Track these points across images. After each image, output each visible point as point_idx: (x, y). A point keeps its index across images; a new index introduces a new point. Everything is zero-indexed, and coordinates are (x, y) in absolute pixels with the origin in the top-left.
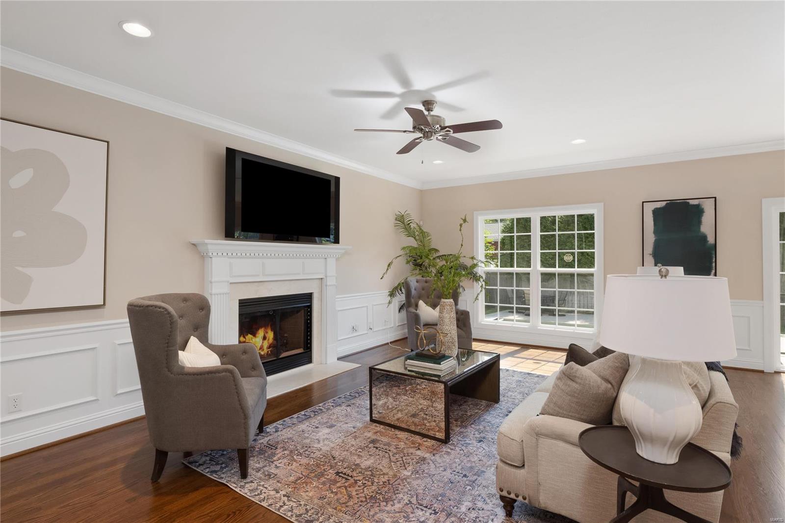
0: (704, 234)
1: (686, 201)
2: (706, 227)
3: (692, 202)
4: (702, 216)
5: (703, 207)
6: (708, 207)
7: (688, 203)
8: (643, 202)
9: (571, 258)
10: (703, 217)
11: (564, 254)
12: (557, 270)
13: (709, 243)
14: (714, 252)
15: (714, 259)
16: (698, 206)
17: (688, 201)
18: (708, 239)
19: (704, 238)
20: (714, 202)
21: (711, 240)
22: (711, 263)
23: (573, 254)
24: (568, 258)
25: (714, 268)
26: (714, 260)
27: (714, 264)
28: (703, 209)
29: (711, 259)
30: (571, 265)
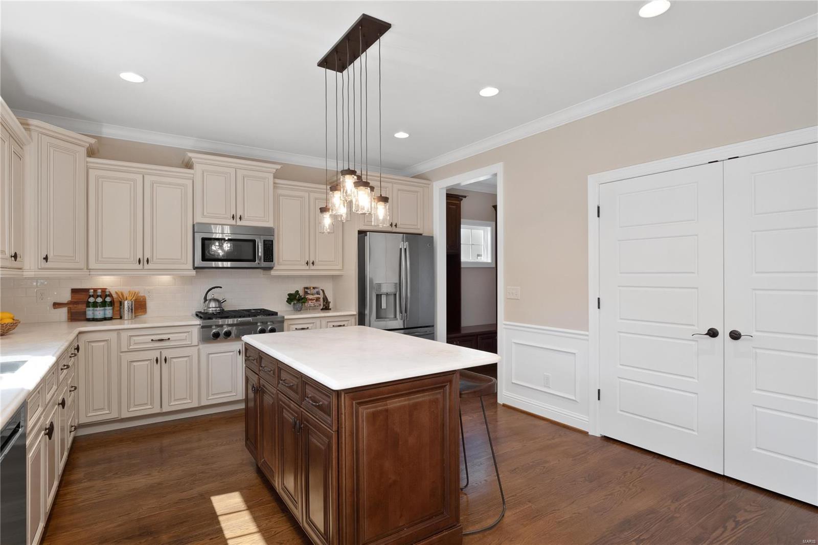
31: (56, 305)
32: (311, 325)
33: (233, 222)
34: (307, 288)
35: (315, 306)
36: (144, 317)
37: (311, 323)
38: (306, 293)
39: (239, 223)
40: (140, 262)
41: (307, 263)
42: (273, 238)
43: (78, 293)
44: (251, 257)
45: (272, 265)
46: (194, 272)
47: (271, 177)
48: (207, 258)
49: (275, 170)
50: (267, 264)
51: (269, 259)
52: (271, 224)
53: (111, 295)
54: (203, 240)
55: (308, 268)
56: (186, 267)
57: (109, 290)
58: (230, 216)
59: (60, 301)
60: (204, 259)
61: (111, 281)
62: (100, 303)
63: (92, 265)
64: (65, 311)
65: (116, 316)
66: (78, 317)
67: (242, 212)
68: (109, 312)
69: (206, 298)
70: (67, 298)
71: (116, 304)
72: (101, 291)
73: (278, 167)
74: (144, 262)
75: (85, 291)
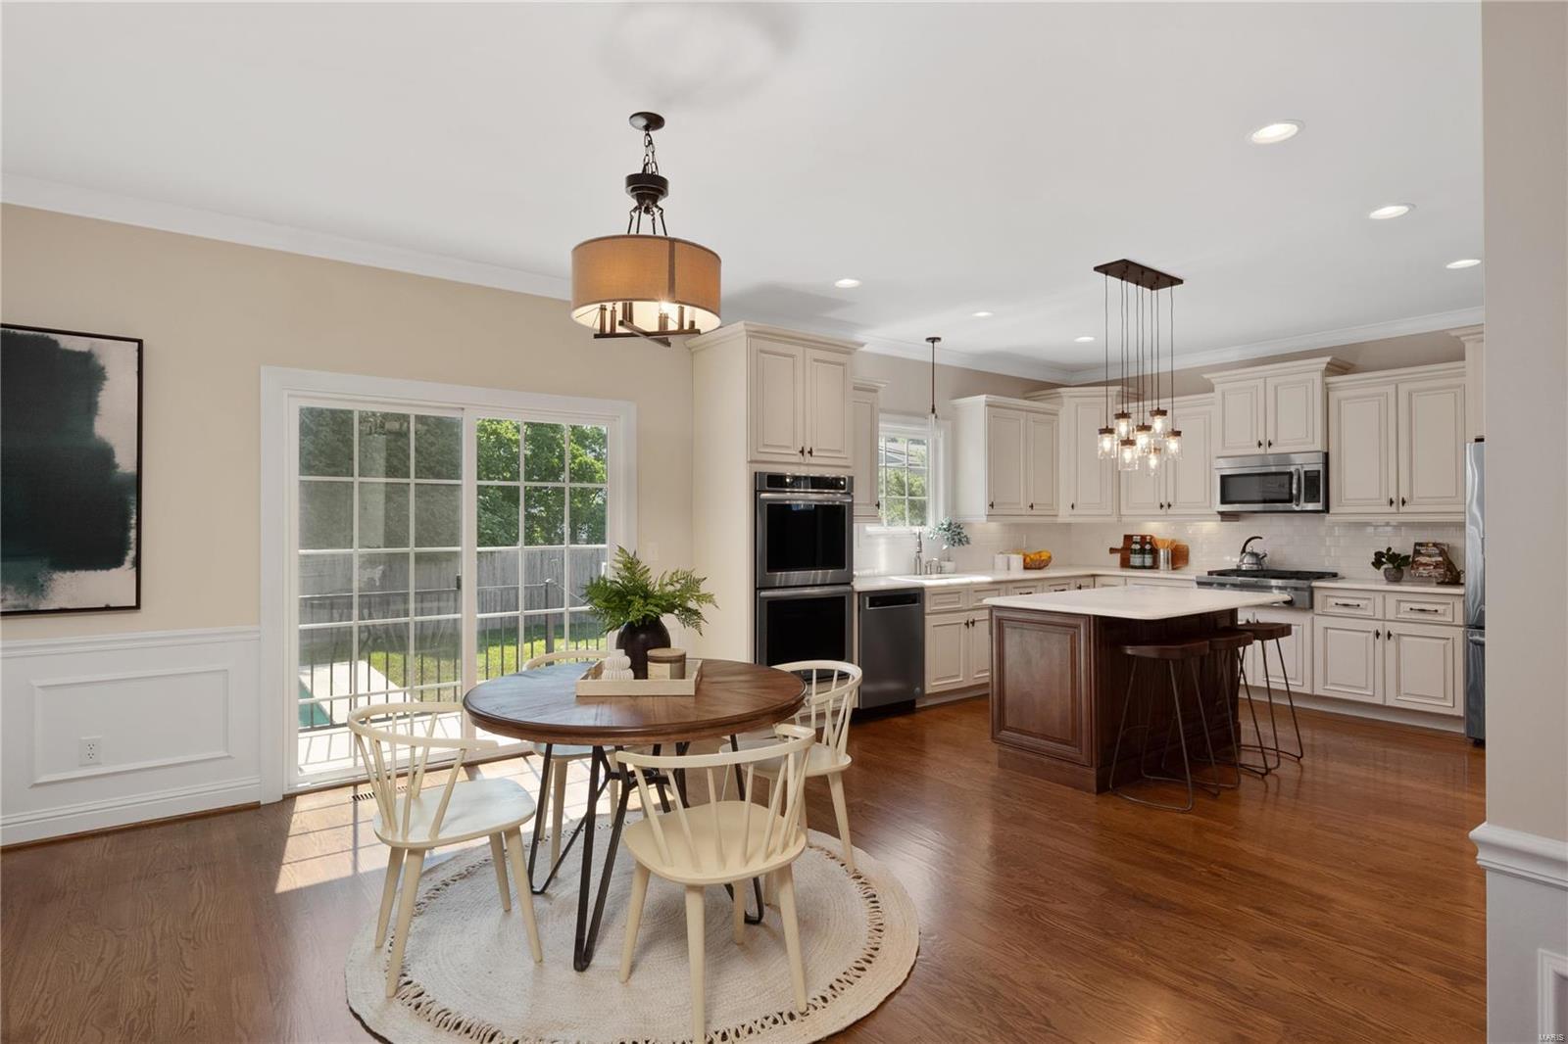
0: (106, 444)
1: (46, 334)
2: (112, 422)
3: (66, 343)
4: (100, 390)
5: (101, 362)
6: (117, 363)
7: (55, 343)
10: (102, 393)
13: (119, 470)
14: (133, 498)
15: (135, 517)
16: (87, 357)
17: (53, 336)
18: (117, 460)
19: (105, 454)
20: (136, 354)
21: (125, 462)
22: (126, 529)
25: (133, 545)
26: (133, 521)
27: (133, 534)
28: (102, 369)
29: (126, 516)
31: (1113, 551)
32: (1365, 602)
33: (1261, 451)
34: (1421, 545)
35: (1430, 576)
36: (1186, 569)
37: (1365, 599)
38: (1417, 553)
39: (1270, 451)
40: (1162, 506)
41: (1391, 502)
42: (1320, 467)
43: (1128, 538)
44: (1287, 497)
45: (1319, 506)
46: (1219, 517)
47: (1317, 377)
48: (1228, 499)
49: (1325, 365)
50: (1310, 506)
51: (1312, 497)
52: (1319, 446)
53: (1150, 543)
54: (1223, 478)
55: (1393, 509)
56: (1209, 511)
57: (1152, 537)
58: (1256, 444)
59: (1114, 547)
60: (1224, 501)
61: (1155, 528)
62: (1142, 551)
63: (1124, 511)
64: (1117, 557)
65: (1154, 566)
66: (1125, 564)
67: (1270, 437)
68: (1148, 560)
69: (1244, 551)
70: (1119, 544)
71: (1154, 552)
72: (1143, 538)
73: (1328, 359)
74: (1166, 506)
75: (1132, 536)
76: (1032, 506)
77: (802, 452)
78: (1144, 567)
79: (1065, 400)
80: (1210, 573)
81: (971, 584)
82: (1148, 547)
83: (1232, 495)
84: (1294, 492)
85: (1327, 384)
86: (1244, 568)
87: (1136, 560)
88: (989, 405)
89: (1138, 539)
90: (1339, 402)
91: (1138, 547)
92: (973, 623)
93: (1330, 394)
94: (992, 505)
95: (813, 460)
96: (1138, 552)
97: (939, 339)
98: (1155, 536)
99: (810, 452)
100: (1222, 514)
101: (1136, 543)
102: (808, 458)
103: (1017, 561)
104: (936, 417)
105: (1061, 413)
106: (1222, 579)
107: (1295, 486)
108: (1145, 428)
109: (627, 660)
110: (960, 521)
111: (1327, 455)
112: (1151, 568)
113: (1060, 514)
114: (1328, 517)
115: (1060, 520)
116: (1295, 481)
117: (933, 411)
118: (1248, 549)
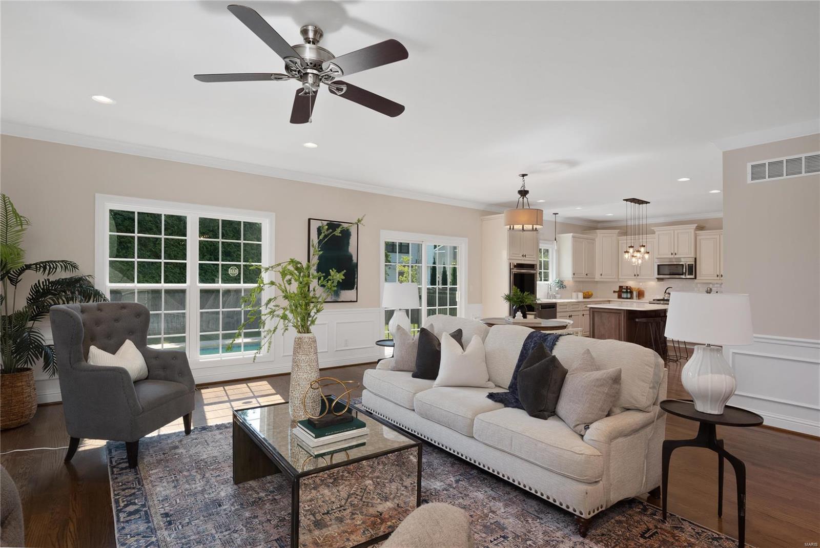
0: (350, 254)
2: (352, 248)
3: (344, 226)
4: (350, 239)
6: (353, 231)
8: (309, 220)
9: (237, 272)
11: (229, 266)
12: (220, 285)
14: (355, 270)
16: (347, 229)
17: (341, 223)
18: (353, 259)
19: (351, 257)
20: (357, 228)
21: (355, 261)
23: (239, 267)
24: (233, 272)
25: (356, 284)
27: (356, 280)
28: (350, 232)
30: (236, 280)
31: (614, 292)
33: (672, 256)
36: (643, 299)
39: (675, 256)
40: (635, 275)
41: (718, 276)
42: (693, 263)
43: (621, 287)
44: (681, 273)
45: (693, 277)
46: (656, 280)
47: (693, 231)
48: (661, 273)
49: (695, 227)
50: (689, 277)
51: (690, 274)
52: (693, 255)
53: (630, 289)
54: (658, 265)
55: (718, 278)
56: (653, 278)
57: (630, 287)
58: (671, 254)
59: (615, 290)
60: (658, 274)
61: (631, 284)
62: (627, 292)
63: (619, 277)
64: (616, 294)
65: (631, 298)
66: (620, 297)
67: (676, 252)
68: (629, 296)
69: (665, 292)
70: (617, 289)
71: (631, 292)
72: (627, 287)
73: (696, 225)
74: (637, 275)
75: (622, 287)
76: (587, 275)
77: (523, 256)
78: (627, 298)
79: (599, 234)
80: (654, 300)
81: (571, 302)
82: (629, 290)
83: (661, 272)
84: (684, 271)
85: (696, 233)
86: (666, 298)
87: (624, 295)
88: (573, 237)
89: (625, 288)
90: (700, 240)
91: (625, 290)
92: (571, 316)
93: (697, 237)
94: (574, 274)
95: (526, 259)
96: (624, 292)
97: (558, 214)
98: (632, 287)
99: (525, 256)
100: (658, 279)
101: (624, 289)
102: (524, 258)
103: (581, 295)
104: (557, 242)
105: (596, 240)
106: (658, 302)
107: (684, 269)
108: (639, 251)
109: (522, 315)
110: (562, 279)
111: (696, 259)
112: (630, 298)
113: (596, 277)
114: (696, 281)
115: (596, 280)
116: (684, 267)
117: (555, 240)
118: (667, 292)
